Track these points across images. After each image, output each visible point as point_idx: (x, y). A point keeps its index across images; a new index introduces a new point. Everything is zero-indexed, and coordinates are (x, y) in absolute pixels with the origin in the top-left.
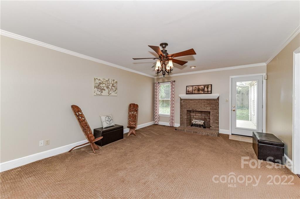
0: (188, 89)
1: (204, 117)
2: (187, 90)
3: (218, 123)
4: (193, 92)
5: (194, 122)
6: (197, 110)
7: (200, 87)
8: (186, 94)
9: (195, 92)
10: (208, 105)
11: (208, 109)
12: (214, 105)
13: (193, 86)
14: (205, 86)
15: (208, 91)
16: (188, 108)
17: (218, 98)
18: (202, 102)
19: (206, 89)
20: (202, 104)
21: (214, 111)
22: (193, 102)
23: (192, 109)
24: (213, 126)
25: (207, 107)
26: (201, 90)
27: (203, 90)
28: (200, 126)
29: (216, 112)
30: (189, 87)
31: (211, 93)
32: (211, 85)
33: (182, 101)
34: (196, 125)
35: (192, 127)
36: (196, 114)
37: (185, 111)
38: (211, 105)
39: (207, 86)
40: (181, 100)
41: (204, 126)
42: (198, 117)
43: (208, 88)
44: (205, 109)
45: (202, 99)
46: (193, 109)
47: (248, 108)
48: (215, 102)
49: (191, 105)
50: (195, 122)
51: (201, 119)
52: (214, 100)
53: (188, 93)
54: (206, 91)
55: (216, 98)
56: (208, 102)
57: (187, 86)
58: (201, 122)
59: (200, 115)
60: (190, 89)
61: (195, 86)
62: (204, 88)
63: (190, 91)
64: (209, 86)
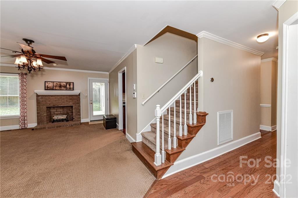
0: (47, 84)
1: (66, 112)
2: (46, 86)
3: (80, 115)
4: (54, 88)
5: (55, 118)
6: (59, 106)
7: (62, 84)
8: (45, 90)
9: (56, 88)
10: (71, 100)
11: (71, 104)
12: (76, 100)
13: (53, 82)
14: (67, 83)
15: (70, 88)
16: (48, 104)
17: (79, 95)
18: (64, 98)
19: (68, 86)
20: (65, 99)
21: (77, 105)
22: (54, 98)
23: (53, 105)
24: (75, 118)
25: (69, 102)
26: (63, 87)
27: (65, 87)
28: (62, 120)
29: (78, 106)
30: (48, 82)
31: (73, 90)
32: (73, 83)
33: (39, 98)
34: (58, 120)
35: (53, 123)
36: (58, 110)
37: (44, 108)
38: (74, 100)
39: (70, 84)
40: (38, 96)
41: (67, 120)
42: (60, 112)
43: (70, 85)
44: (67, 104)
45: (64, 96)
46: (55, 105)
47: (99, 102)
48: (77, 98)
49: (52, 101)
50: (57, 118)
51: (63, 114)
52: (76, 96)
53: (47, 88)
54: (69, 88)
55: (78, 94)
56: (71, 97)
57: (45, 82)
58: (64, 117)
59: (62, 110)
60: (51, 85)
61: (56, 83)
62: (66, 85)
63: (50, 87)
64: (71, 83)
